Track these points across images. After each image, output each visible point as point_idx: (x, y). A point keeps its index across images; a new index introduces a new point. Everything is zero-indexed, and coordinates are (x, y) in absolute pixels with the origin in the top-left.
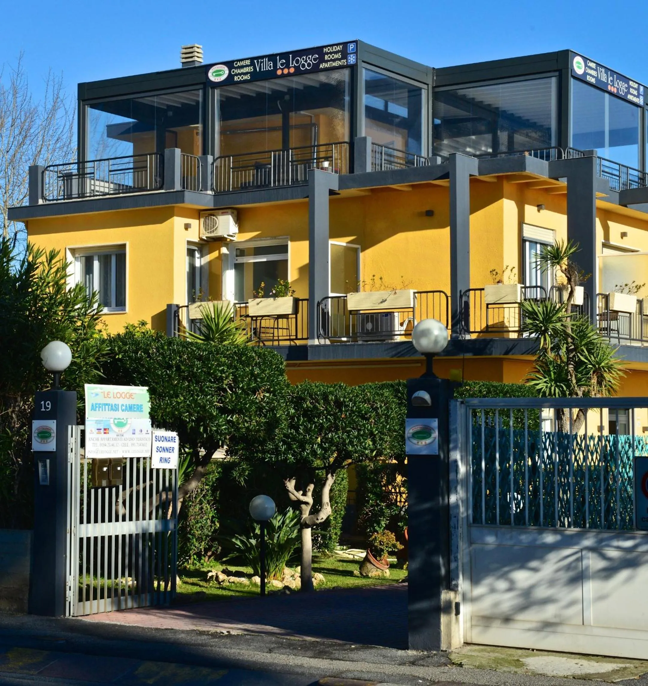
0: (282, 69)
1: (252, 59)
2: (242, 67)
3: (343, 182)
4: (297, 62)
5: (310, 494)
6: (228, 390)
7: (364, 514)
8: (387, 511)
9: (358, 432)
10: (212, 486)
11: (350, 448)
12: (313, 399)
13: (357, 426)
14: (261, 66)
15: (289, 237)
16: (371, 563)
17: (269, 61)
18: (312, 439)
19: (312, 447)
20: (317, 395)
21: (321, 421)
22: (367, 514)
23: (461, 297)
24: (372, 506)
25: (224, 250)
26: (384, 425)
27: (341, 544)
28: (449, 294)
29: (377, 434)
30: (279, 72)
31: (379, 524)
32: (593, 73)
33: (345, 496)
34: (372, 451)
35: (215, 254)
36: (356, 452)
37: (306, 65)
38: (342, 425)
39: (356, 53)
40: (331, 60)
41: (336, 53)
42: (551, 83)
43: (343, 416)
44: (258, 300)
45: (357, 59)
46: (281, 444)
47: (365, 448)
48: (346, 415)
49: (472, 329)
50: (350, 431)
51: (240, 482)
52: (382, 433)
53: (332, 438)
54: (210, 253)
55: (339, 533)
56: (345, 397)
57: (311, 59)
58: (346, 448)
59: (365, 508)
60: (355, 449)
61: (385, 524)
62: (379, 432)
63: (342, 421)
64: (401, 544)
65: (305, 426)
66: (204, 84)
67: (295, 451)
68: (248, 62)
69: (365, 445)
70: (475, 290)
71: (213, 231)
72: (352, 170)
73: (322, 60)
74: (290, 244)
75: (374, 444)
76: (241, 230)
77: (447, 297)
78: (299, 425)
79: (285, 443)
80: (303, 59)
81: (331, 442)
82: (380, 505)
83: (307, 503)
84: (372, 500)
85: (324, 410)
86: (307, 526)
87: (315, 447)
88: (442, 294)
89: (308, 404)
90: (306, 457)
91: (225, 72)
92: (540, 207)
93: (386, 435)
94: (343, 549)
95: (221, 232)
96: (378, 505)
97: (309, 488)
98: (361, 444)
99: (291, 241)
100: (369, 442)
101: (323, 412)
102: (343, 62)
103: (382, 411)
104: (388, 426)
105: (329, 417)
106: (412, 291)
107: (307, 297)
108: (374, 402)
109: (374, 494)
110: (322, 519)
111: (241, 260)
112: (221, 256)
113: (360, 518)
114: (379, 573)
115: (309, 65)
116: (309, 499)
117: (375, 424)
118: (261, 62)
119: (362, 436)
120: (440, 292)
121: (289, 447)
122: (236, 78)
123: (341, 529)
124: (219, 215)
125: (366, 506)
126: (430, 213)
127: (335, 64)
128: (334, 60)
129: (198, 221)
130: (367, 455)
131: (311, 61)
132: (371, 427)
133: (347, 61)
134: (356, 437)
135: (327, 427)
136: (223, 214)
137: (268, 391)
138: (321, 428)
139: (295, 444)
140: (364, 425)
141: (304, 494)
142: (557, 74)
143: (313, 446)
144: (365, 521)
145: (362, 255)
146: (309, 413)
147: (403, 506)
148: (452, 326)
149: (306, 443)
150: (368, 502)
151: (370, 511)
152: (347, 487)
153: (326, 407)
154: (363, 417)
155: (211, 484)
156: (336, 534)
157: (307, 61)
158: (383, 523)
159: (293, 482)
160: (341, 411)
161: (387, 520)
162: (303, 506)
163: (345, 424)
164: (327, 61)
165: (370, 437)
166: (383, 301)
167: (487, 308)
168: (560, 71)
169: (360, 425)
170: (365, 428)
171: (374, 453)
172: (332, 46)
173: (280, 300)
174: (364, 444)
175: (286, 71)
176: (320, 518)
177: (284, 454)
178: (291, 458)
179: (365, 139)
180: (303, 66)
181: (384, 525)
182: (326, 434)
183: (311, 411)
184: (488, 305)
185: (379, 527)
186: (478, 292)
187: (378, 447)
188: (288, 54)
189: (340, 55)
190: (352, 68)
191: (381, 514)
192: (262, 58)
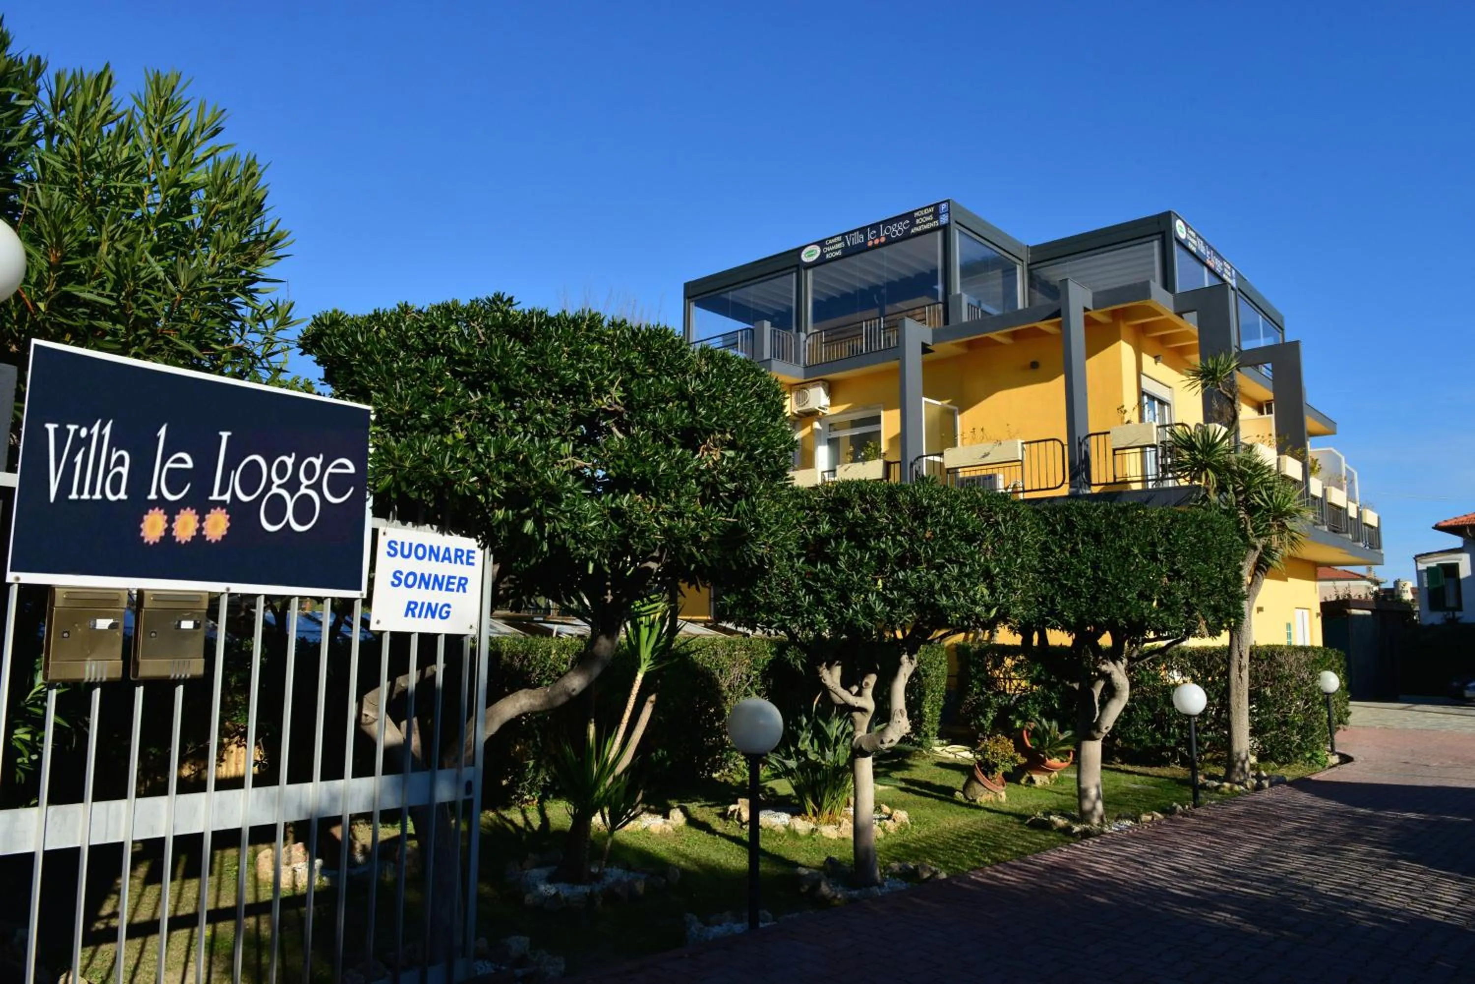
0: (873, 241)
1: (843, 235)
2: (834, 244)
3: (937, 336)
4: (888, 230)
5: (868, 692)
6: (615, 430)
7: (967, 703)
8: (994, 701)
9: (960, 569)
10: (763, 672)
11: (944, 601)
12: (865, 501)
13: (957, 556)
14: (852, 240)
15: (882, 406)
16: (979, 782)
17: (859, 234)
18: (863, 580)
19: (865, 600)
20: (876, 495)
21: (883, 546)
22: (971, 703)
23: (1080, 444)
25: (817, 425)
26: (1010, 557)
27: (941, 737)
28: (1065, 442)
29: (999, 573)
30: (870, 244)
31: (985, 715)
32: (1194, 242)
33: (943, 683)
34: (988, 609)
35: (807, 430)
36: (955, 609)
37: (897, 232)
38: (927, 553)
39: (949, 212)
40: (923, 223)
41: (928, 215)
42: (1153, 248)
43: (928, 535)
44: (846, 466)
45: (949, 220)
46: (801, 593)
47: (974, 602)
48: (934, 533)
49: (1094, 481)
50: (943, 566)
51: (796, 667)
52: (1007, 574)
53: (906, 581)
54: (803, 428)
55: (937, 729)
56: (931, 498)
57: (902, 226)
58: (936, 599)
59: (968, 697)
60: (955, 603)
62: (1002, 570)
63: (927, 544)
64: (1022, 756)
65: (850, 556)
66: (797, 266)
67: (830, 608)
68: (839, 239)
69: (975, 594)
70: (1097, 434)
72: (946, 321)
73: (913, 224)
74: (883, 414)
75: (992, 593)
76: (833, 404)
77: (1063, 446)
78: (837, 554)
79: (810, 590)
80: (894, 227)
81: (902, 586)
82: (986, 693)
83: (862, 710)
84: (976, 687)
85: (889, 524)
86: (865, 754)
87: (872, 598)
88: (1057, 443)
89: (856, 512)
90: (851, 620)
91: (817, 250)
92: (1157, 358)
93: (1015, 578)
94: (942, 745)
95: (812, 405)
96: (983, 693)
97: (866, 680)
98: (966, 592)
99: (885, 409)
100: (983, 590)
101: (885, 528)
102: (936, 223)
103: (1006, 529)
104: (1019, 560)
105: (899, 538)
106: (1020, 442)
107: (899, 459)
108: (990, 510)
109: (979, 679)
110: (891, 741)
111: (834, 435)
112: (814, 432)
113: (962, 709)
114: (991, 796)
115: (900, 232)
116: (868, 702)
117: (993, 553)
118: (852, 236)
119: (968, 575)
120: (1054, 440)
121: (819, 601)
122: (828, 256)
123: (940, 723)
124: (810, 388)
125: (969, 694)
126: (1034, 365)
127: (927, 227)
128: (925, 224)
130: (978, 616)
132: (986, 560)
133: (939, 222)
134: (956, 579)
135: (895, 556)
136: (814, 386)
137: (731, 445)
138: (882, 558)
139: (830, 592)
140: (972, 554)
141: (859, 694)
142: (1160, 236)
143: (867, 596)
144: (969, 711)
145: (959, 418)
146: (859, 530)
147: (1014, 695)
148: (1071, 479)
149: (851, 590)
150: (971, 689)
151: (974, 700)
153: (894, 519)
154: (970, 539)
155: (761, 668)
156: (933, 729)
157: (897, 229)
158: (990, 716)
159: (837, 671)
160: (924, 525)
162: (857, 715)
163: (933, 551)
164: (918, 225)
165: (985, 580)
166: (986, 455)
167: (1114, 454)
168: (1163, 233)
169: (963, 554)
170: (974, 561)
171: (993, 612)
172: (923, 209)
173: (869, 464)
174: (971, 593)
175: (877, 242)
176: (886, 740)
177: (809, 613)
178: (822, 622)
179: (960, 296)
180: (894, 233)
182: (893, 572)
183: (863, 526)
184: (1114, 450)
185: (985, 719)
186: (1101, 437)
187: (1002, 601)
188: (878, 224)
189: (931, 218)
190: (945, 228)
191: (988, 703)
192: (853, 232)
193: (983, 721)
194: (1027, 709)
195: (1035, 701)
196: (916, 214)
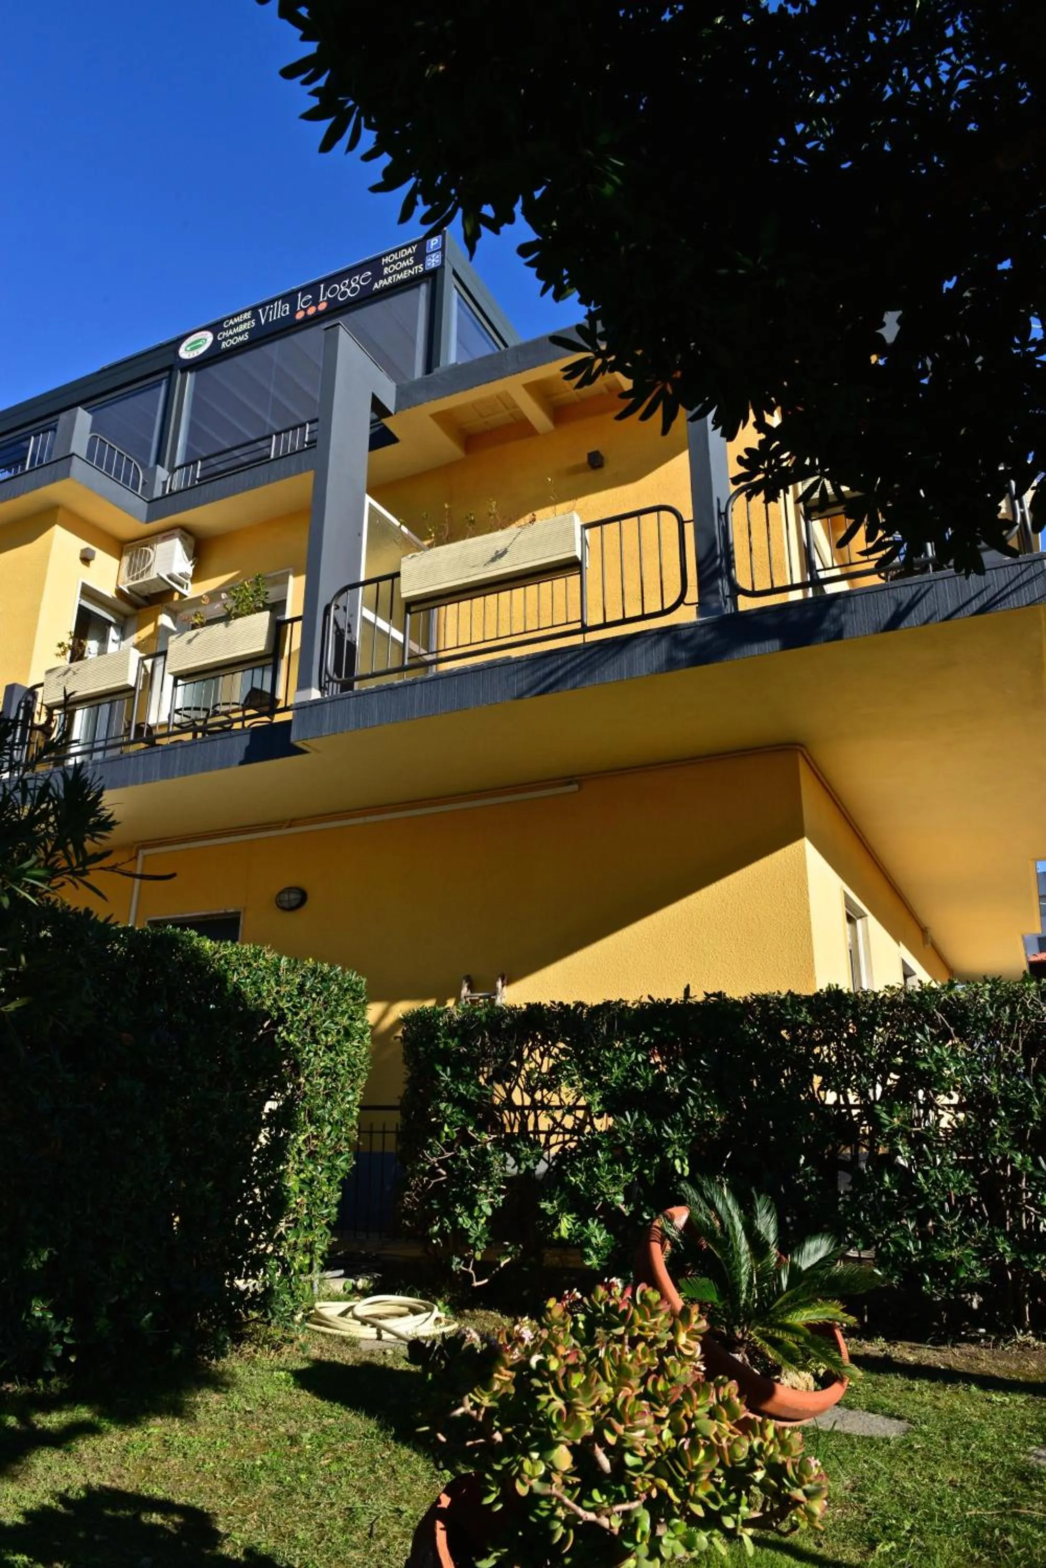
0: (305, 310)
1: (254, 310)
2: (237, 325)
4: (333, 291)
7: (423, 1172)
8: (495, 1163)
14: (268, 314)
15: (291, 569)
17: (283, 303)
22: (433, 1173)
24: (449, 1147)
25: (165, 620)
27: (343, 1273)
28: (688, 515)
30: (300, 315)
31: (470, 1204)
35: (147, 630)
37: (348, 291)
39: (443, 250)
40: (396, 272)
41: (404, 259)
44: (191, 634)
45: (443, 259)
54: (138, 629)
57: (357, 282)
59: (427, 1153)
61: (491, 1204)
66: (170, 368)
68: (247, 316)
71: (142, 574)
73: (378, 276)
74: (291, 580)
76: (198, 575)
77: (681, 523)
80: (344, 284)
82: (474, 1142)
84: (450, 1125)
91: (209, 337)
94: (345, 1296)
95: (156, 573)
96: (469, 1141)
99: (295, 575)
102: (417, 269)
107: (304, 612)
109: (460, 1101)
112: (157, 632)
113: (409, 1189)
115: (354, 291)
118: (270, 309)
122: (224, 345)
124: (157, 543)
125: (429, 1147)
126: (595, 461)
127: (403, 276)
128: (399, 272)
129: (117, 562)
131: (358, 283)
133: (424, 267)
136: (165, 539)
144: (426, 1195)
150: (437, 1130)
151: (443, 1164)
152: (363, 1065)
157: (347, 289)
158: (485, 1205)
161: (499, 1191)
164: (386, 277)
172: (396, 251)
173: (240, 624)
175: (311, 311)
180: (344, 294)
181: (489, 1211)
185: (471, 1216)
188: (316, 285)
189: (412, 260)
190: (433, 277)
191: (483, 1168)
192: (272, 302)
193: (465, 1221)
194: (592, 1179)
195: (619, 1157)
196: (387, 260)
